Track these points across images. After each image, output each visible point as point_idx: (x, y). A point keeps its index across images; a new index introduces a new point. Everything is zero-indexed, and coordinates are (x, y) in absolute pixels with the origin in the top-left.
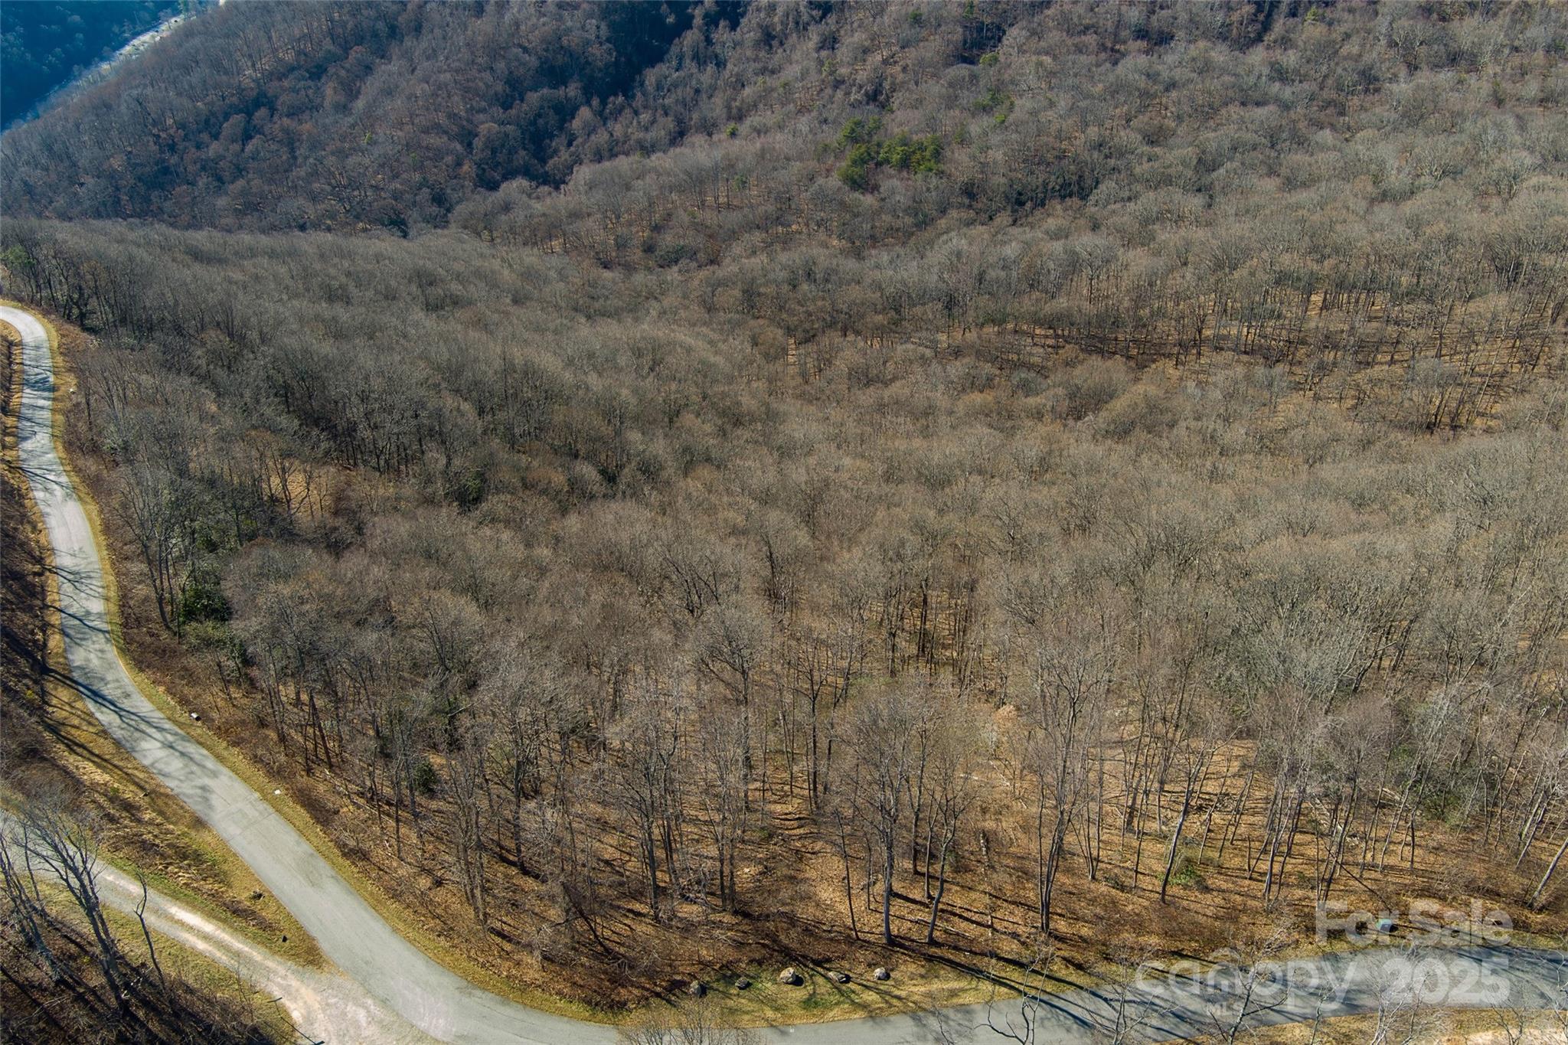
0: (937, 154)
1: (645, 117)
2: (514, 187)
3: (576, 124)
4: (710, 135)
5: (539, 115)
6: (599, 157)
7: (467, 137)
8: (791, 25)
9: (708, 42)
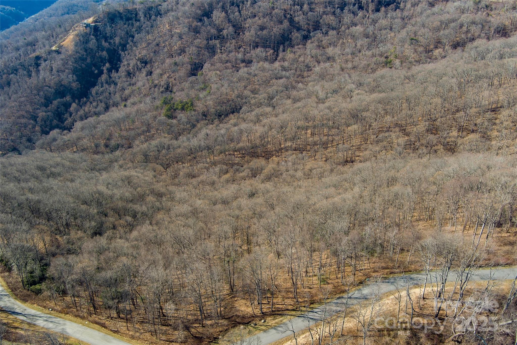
0: (192, 104)
1: (94, 104)
2: (55, 133)
3: (72, 109)
4: (117, 107)
5: (58, 108)
6: (82, 119)
7: (34, 118)
8: (136, 69)
9: (110, 77)
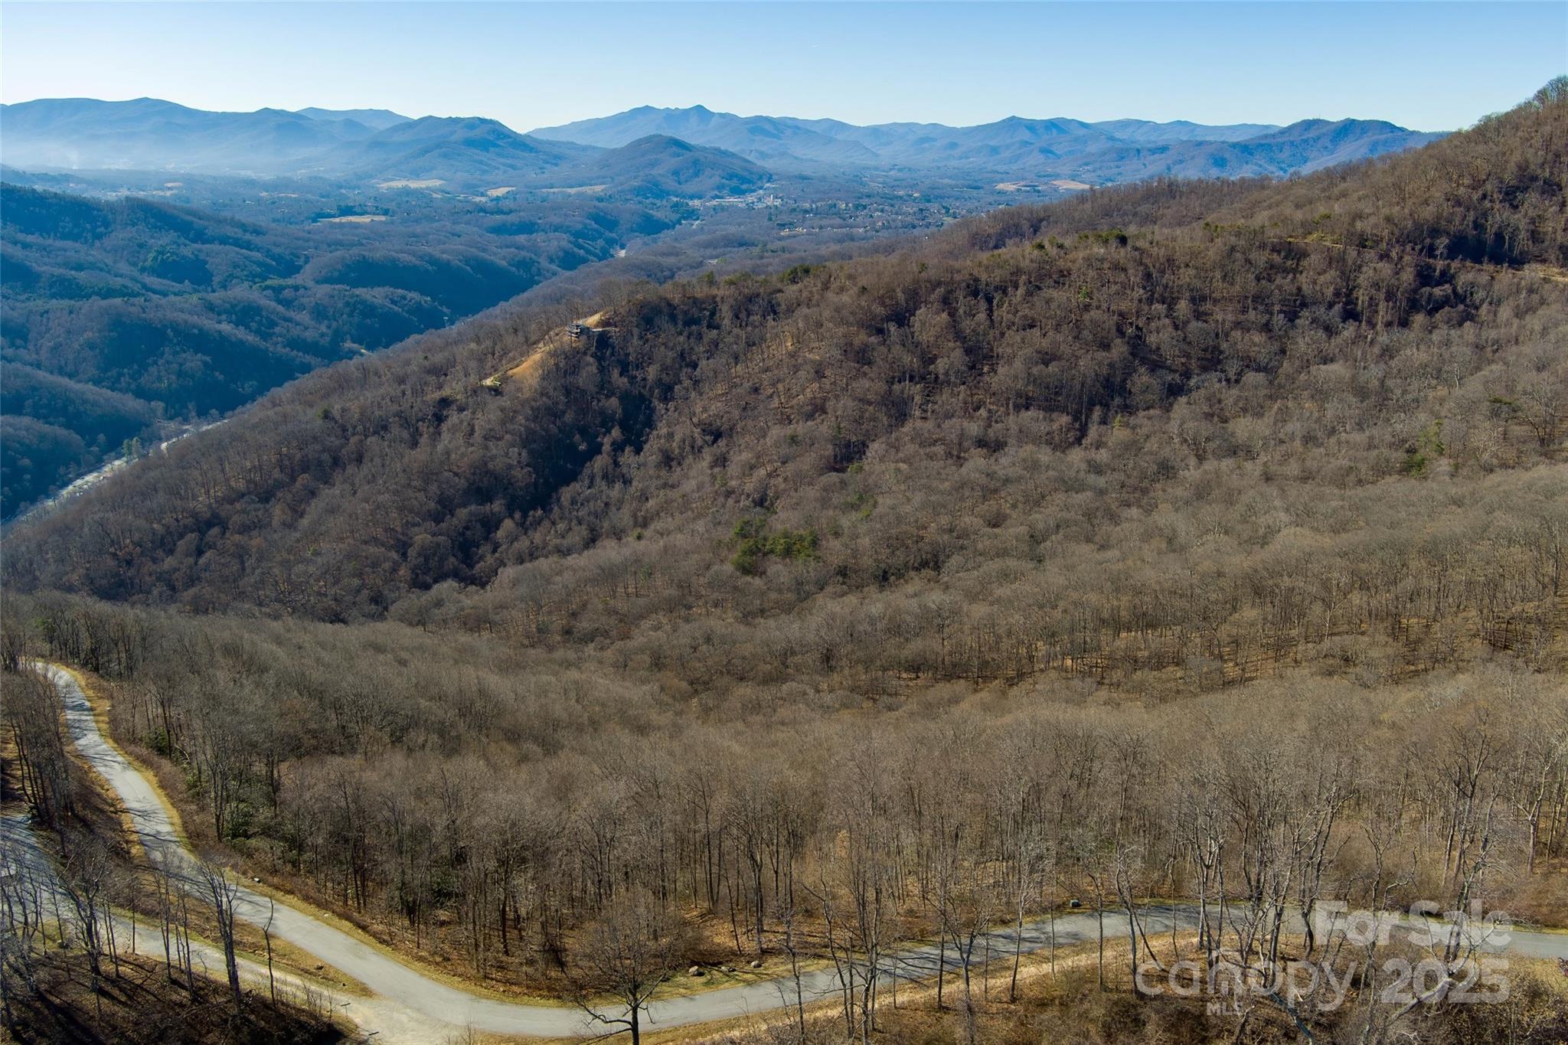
0: (815, 543)
1: (561, 526)
2: (446, 588)
3: (500, 534)
4: (620, 539)
5: (467, 528)
6: (521, 561)
7: (403, 548)
8: (688, 449)
9: (616, 464)
